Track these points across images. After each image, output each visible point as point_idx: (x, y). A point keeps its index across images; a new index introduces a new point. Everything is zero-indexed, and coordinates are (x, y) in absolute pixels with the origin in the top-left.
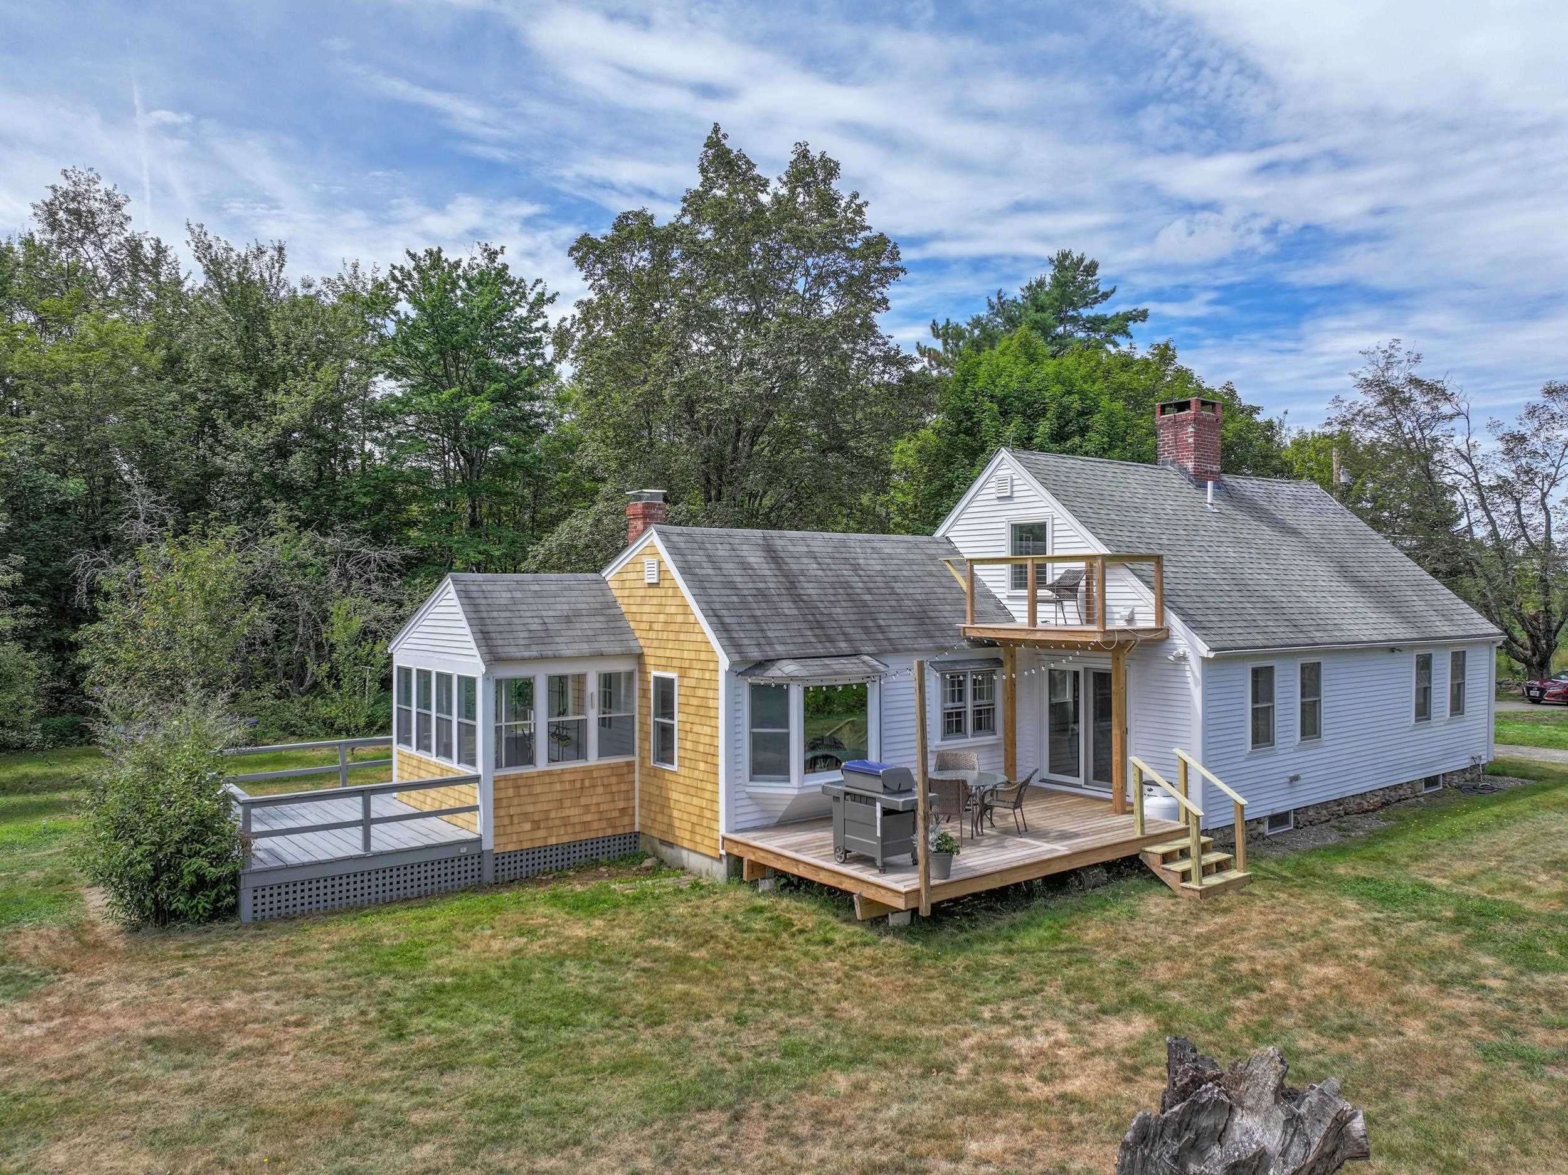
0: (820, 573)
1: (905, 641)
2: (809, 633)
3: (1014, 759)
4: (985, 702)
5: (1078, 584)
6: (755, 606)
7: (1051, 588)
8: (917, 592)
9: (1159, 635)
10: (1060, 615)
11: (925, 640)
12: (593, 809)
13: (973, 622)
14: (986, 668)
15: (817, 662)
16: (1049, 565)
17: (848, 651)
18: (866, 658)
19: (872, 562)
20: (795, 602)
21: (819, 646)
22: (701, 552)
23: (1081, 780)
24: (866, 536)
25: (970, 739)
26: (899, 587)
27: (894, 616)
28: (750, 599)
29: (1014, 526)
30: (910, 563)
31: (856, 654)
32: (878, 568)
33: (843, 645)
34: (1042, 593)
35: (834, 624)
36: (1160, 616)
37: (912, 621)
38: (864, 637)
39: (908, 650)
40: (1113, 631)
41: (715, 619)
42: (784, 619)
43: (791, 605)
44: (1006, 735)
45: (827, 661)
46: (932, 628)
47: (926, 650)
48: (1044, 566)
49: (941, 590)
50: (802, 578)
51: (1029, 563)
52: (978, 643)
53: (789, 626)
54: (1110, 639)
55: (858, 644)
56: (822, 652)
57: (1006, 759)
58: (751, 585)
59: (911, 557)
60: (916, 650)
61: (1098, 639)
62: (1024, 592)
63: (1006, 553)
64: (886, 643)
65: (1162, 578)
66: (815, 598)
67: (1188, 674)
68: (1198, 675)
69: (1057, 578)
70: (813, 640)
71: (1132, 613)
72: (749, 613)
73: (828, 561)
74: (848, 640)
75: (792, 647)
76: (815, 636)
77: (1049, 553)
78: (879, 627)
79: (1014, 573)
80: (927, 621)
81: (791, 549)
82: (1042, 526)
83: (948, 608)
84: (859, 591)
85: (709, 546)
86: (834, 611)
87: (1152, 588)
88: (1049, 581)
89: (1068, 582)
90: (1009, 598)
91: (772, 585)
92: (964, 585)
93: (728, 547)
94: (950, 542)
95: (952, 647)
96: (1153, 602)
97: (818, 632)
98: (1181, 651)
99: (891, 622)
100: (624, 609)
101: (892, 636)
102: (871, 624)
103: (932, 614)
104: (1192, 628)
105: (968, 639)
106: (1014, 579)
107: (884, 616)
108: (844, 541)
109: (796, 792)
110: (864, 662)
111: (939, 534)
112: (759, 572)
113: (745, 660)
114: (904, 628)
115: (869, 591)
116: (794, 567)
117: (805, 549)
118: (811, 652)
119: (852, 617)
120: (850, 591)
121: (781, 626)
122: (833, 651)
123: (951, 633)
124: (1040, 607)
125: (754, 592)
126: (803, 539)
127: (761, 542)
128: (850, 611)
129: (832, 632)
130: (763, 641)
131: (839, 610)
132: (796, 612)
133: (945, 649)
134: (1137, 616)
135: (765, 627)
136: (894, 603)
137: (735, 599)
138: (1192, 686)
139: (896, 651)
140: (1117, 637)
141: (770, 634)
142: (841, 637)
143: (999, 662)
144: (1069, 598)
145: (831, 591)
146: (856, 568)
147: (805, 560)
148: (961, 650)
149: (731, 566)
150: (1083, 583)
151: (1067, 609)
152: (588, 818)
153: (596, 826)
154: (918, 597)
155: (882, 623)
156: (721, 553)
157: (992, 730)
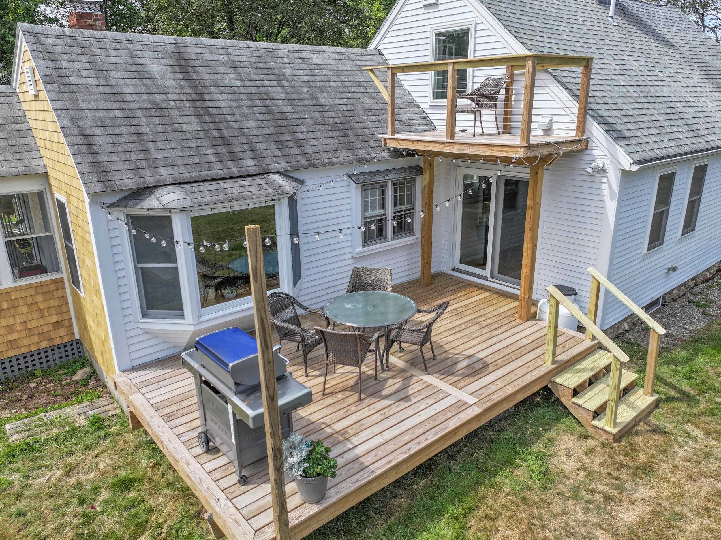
0: (238, 83)
1: (323, 155)
2: (210, 151)
3: (429, 257)
4: (405, 207)
5: (497, 93)
6: (144, 121)
7: (471, 97)
8: (343, 103)
9: (580, 146)
10: (478, 124)
11: (346, 153)
12: (19, 328)
13: (394, 133)
14: (406, 175)
15: (212, 186)
16: (470, 71)
17: (254, 170)
18: (275, 177)
19: (299, 72)
20: (199, 115)
21: (219, 166)
22: (84, 58)
23: (487, 273)
24: (297, 47)
25: (391, 243)
26: (324, 99)
27: (315, 128)
28: (139, 113)
29: (438, 34)
30: (339, 74)
31: (264, 173)
32: (305, 78)
33: (249, 163)
34: (462, 102)
35: (243, 140)
36: (582, 126)
37: (334, 133)
38: (277, 152)
39: (324, 165)
40: (536, 146)
41: (79, 140)
42: (179, 136)
43: (193, 119)
44: (423, 236)
45: (224, 184)
46: (354, 139)
47: (346, 163)
48: (464, 72)
49: (368, 101)
50: (214, 89)
51: (450, 68)
52: (397, 153)
53: (184, 144)
54: (533, 154)
55: (267, 161)
56: (221, 173)
57: (423, 256)
58: (144, 97)
59: (341, 68)
60: (333, 164)
61: (520, 154)
62: (444, 102)
63: (430, 59)
64: (300, 158)
65: (588, 85)
66: (225, 111)
67: (605, 186)
68: (616, 188)
69: (476, 86)
70: (212, 159)
71: (551, 122)
72: (132, 130)
73: (250, 71)
74: (257, 156)
75: (182, 169)
76: (217, 154)
77: (471, 57)
78: (296, 140)
79: (437, 81)
80: (350, 132)
81: (208, 57)
82: (466, 33)
83: (373, 118)
84: (279, 102)
85: (98, 52)
86: (246, 124)
87: (574, 95)
88: (469, 90)
89: (488, 90)
90: (432, 107)
91: (172, 97)
92: (386, 95)
93: (124, 53)
94: (382, 54)
95: (372, 159)
96: (576, 110)
97: (222, 149)
98: (600, 162)
99: (310, 135)
100: (32, 124)
101: (309, 150)
102: (287, 137)
103: (355, 125)
104: (615, 139)
105: (389, 149)
106: (437, 87)
107: (303, 128)
108: (271, 51)
109: (192, 329)
110: (270, 183)
111: (372, 46)
112: (160, 82)
113: (110, 190)
114: (324, 141)
115: (291, 102)
116: (206, 76)
117: (225, 58)
118: (207, 173)
119: (266, 131)
120: (269, 103)
121: (174, 145)
122: (235, 171)
123: (372, 144)
124: (459, 117)
125: (148, 105)
126: (223, 47)
127: (170, 49)
128: (266, 124)
129: (239, 148)
130: (142, 164)
131: (252, 124)
132: (198, 127)
133: (364, 161)
134: (555, 126)
135: (151, 146)
136: (316, 115)
137: (117, 113)
138: (607, 198)
139: (312, 166)
140: (540, 152)
141: (155, 155)
142: (250, 154)
143: (418, 170)
144: (487, 107)
145: (247, 103)
146: (280, 78)
147: (222, 70)
148: (382, 161)
149: (124, 74)
150: (503, 91)
151: (484, 118)
152: (14, 336)
153: (26, 342)
154: (344, 108)
155: (300, 136)
156: (113, 60)
157: (412, 232)
